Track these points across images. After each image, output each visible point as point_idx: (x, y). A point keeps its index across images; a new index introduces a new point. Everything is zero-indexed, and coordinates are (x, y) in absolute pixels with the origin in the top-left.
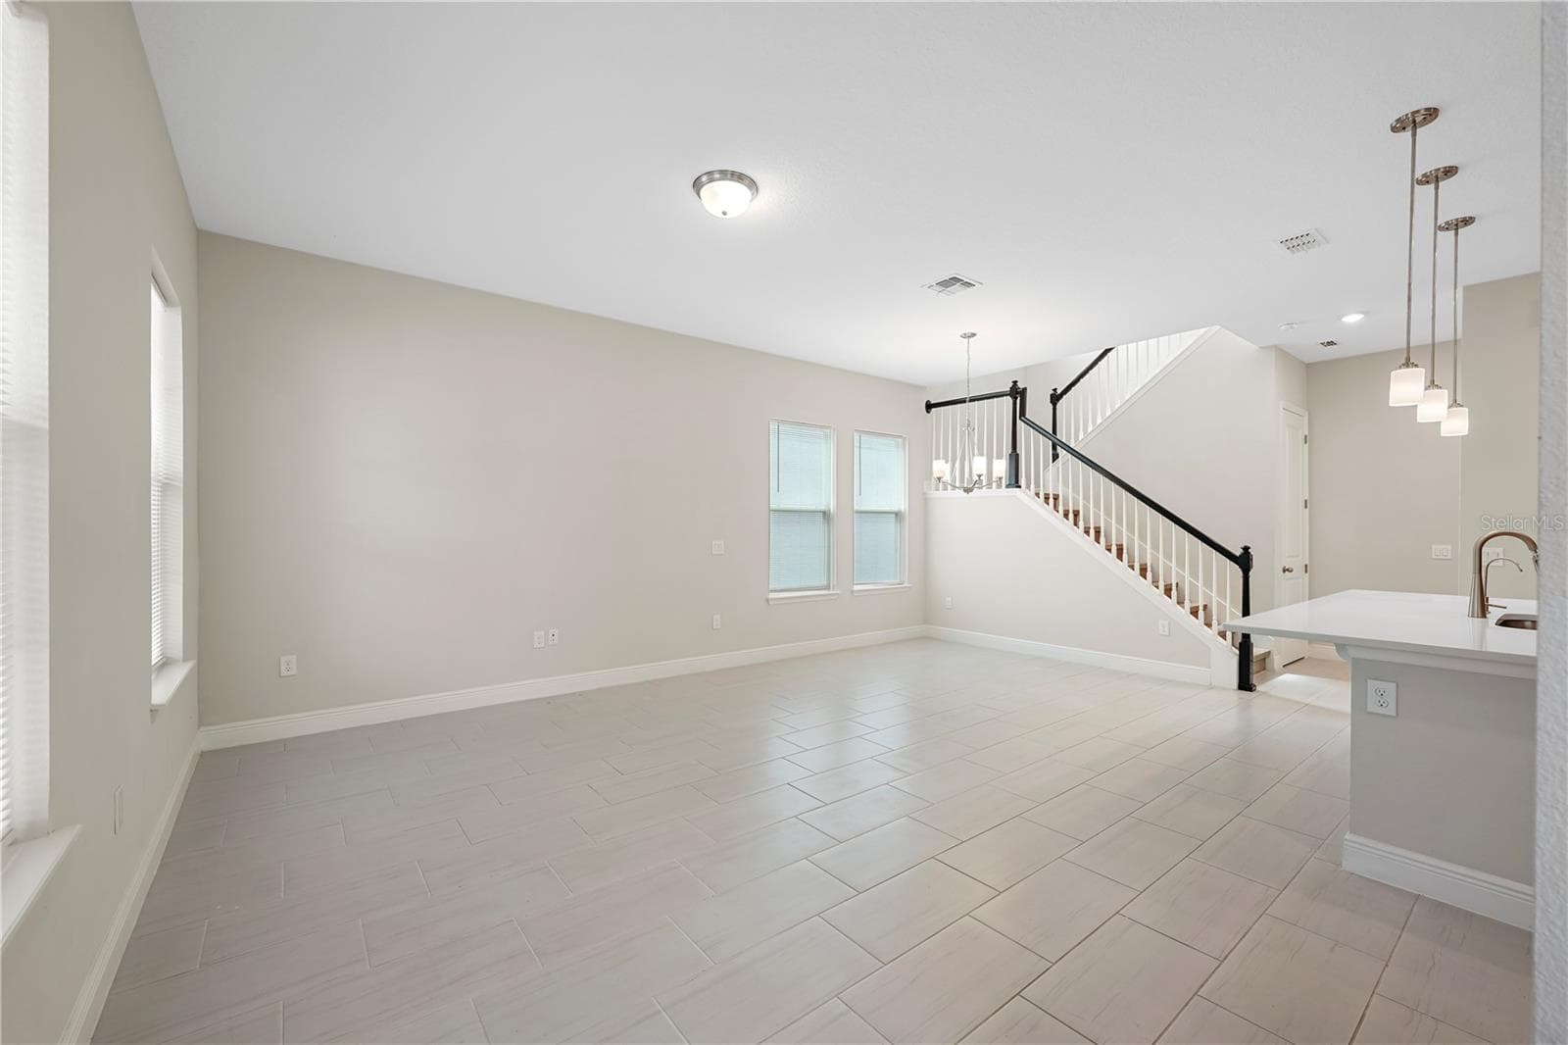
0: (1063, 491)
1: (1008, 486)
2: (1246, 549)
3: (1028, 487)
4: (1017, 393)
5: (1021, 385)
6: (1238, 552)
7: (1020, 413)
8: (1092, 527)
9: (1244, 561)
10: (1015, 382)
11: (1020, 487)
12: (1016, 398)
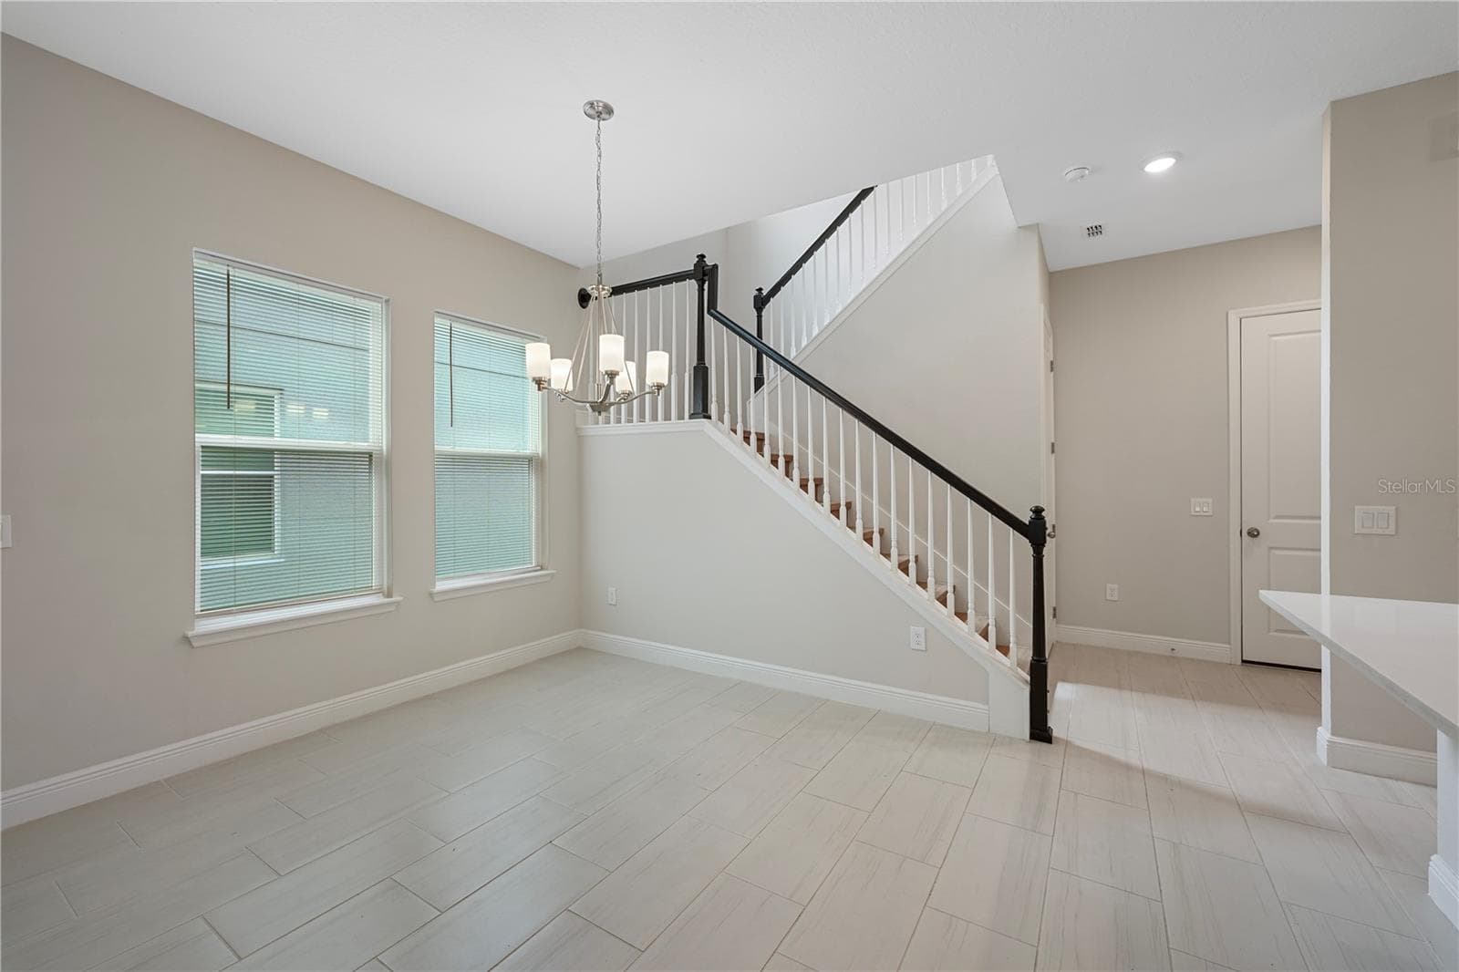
0: (770, 429)
1: (692, 416)
2: (1038, 511)
3: (721, 419)
4: (704, 274)
5: (709, 262)
6: (1026, 517)
7: (708, 305)
8: (811, 477)
9: (1035, 531)
10: (702, 257)
11: (709, 418)
12: (703, 283)
